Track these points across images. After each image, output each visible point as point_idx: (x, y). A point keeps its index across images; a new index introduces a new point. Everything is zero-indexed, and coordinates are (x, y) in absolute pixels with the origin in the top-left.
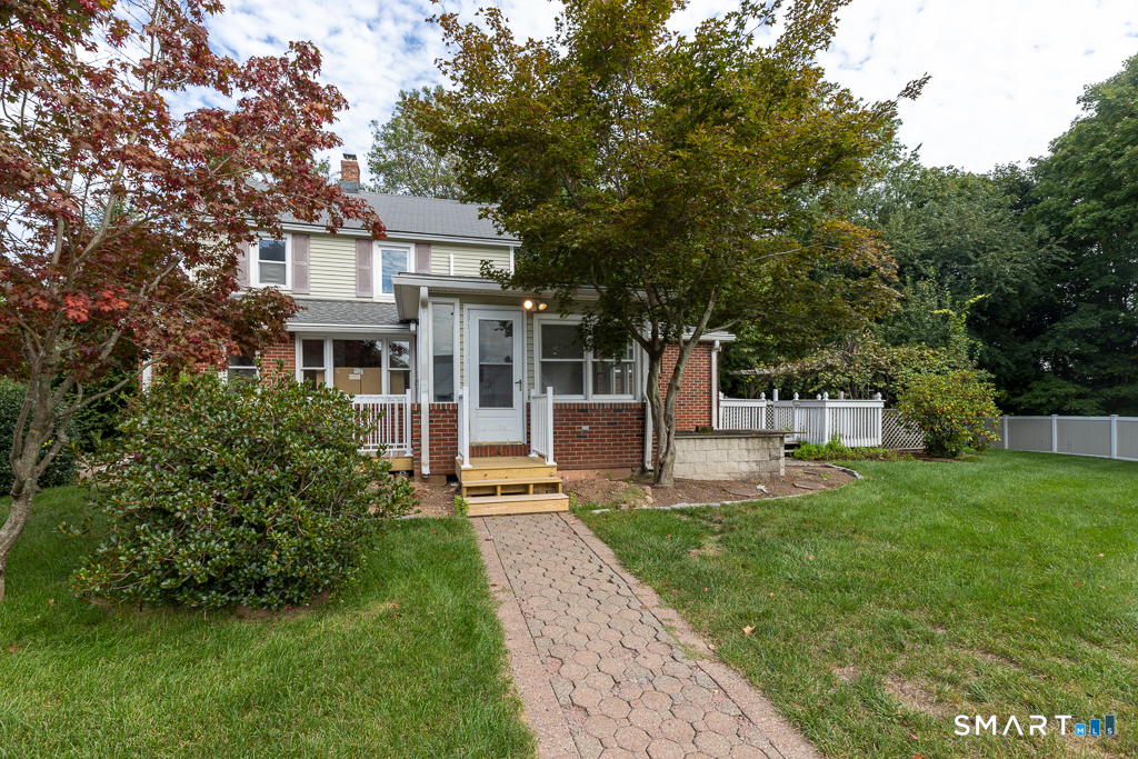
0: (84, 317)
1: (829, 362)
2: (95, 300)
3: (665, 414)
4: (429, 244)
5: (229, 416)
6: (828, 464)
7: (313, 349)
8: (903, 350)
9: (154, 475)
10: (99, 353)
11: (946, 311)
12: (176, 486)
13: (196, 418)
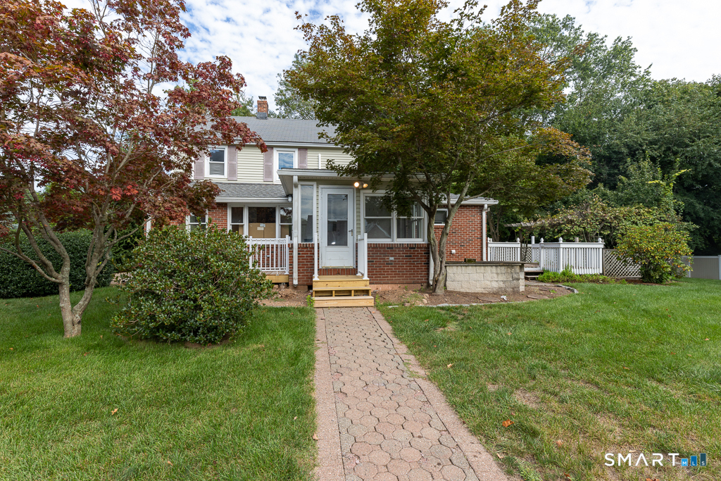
0: (119, 198)
1: (569, 217)
2: (123, 190)
3: (440, 250)
4: (306, 148)
5: (183, 246)
6: (560, 285)
7: (237, 213)
8: (624, 209)
9: (148, 274)
10: (125, 215)
11: (657, 181)
12: (158, 279)
13: (168, 246)
